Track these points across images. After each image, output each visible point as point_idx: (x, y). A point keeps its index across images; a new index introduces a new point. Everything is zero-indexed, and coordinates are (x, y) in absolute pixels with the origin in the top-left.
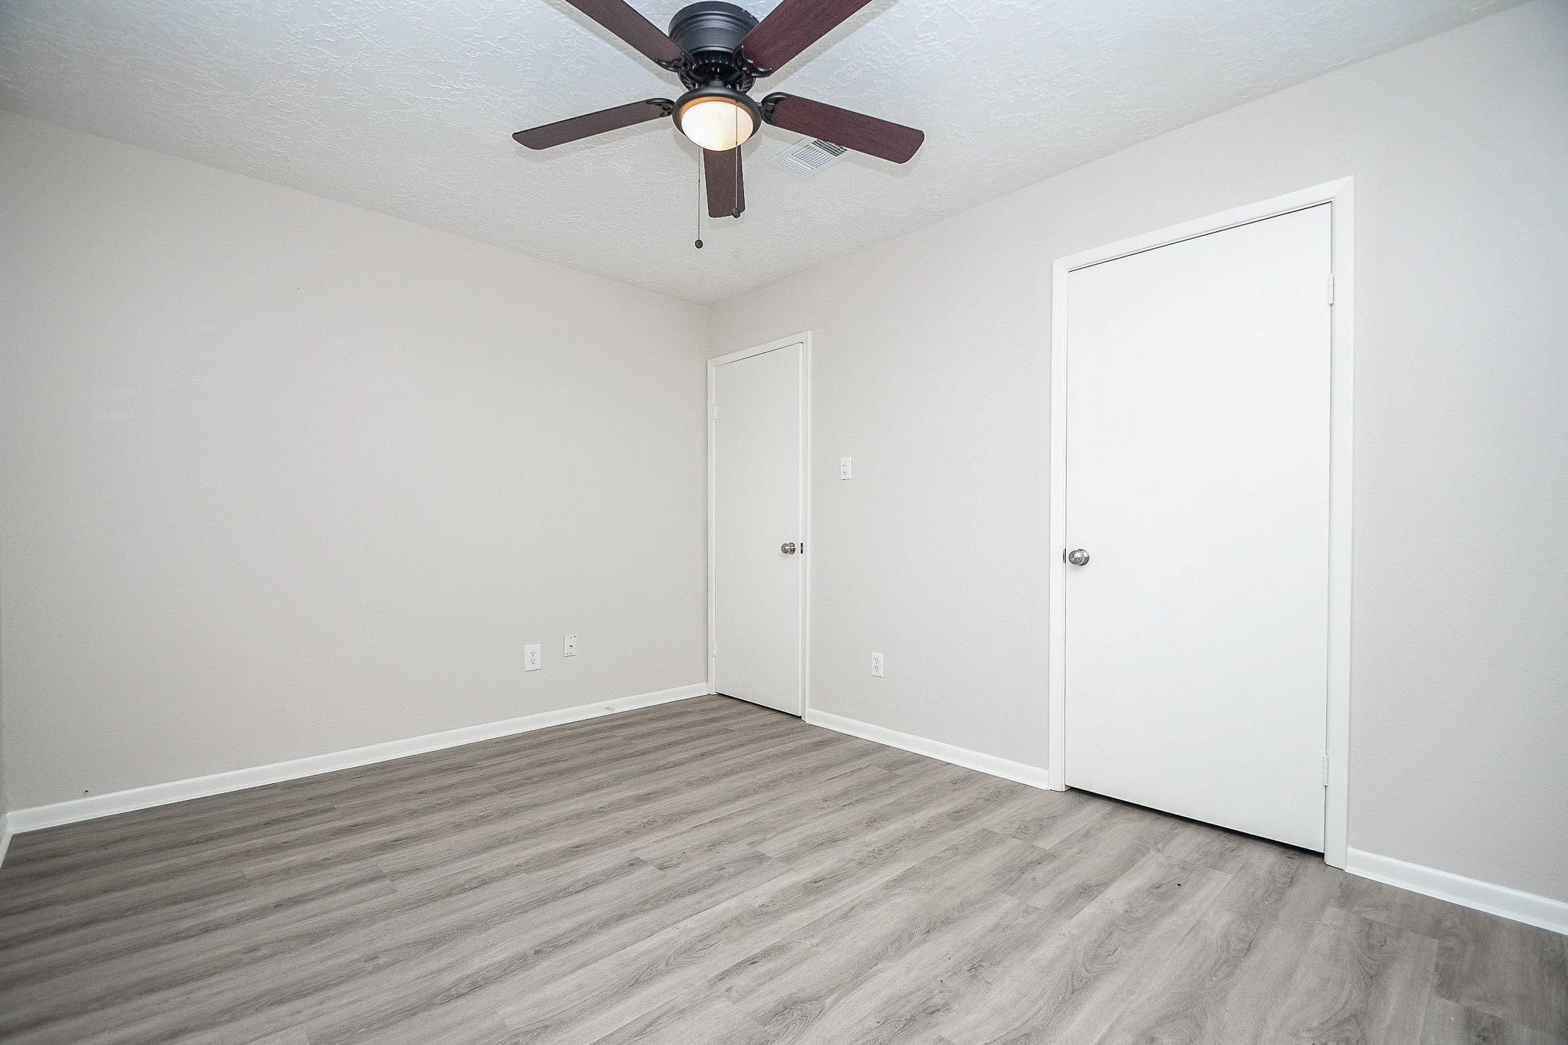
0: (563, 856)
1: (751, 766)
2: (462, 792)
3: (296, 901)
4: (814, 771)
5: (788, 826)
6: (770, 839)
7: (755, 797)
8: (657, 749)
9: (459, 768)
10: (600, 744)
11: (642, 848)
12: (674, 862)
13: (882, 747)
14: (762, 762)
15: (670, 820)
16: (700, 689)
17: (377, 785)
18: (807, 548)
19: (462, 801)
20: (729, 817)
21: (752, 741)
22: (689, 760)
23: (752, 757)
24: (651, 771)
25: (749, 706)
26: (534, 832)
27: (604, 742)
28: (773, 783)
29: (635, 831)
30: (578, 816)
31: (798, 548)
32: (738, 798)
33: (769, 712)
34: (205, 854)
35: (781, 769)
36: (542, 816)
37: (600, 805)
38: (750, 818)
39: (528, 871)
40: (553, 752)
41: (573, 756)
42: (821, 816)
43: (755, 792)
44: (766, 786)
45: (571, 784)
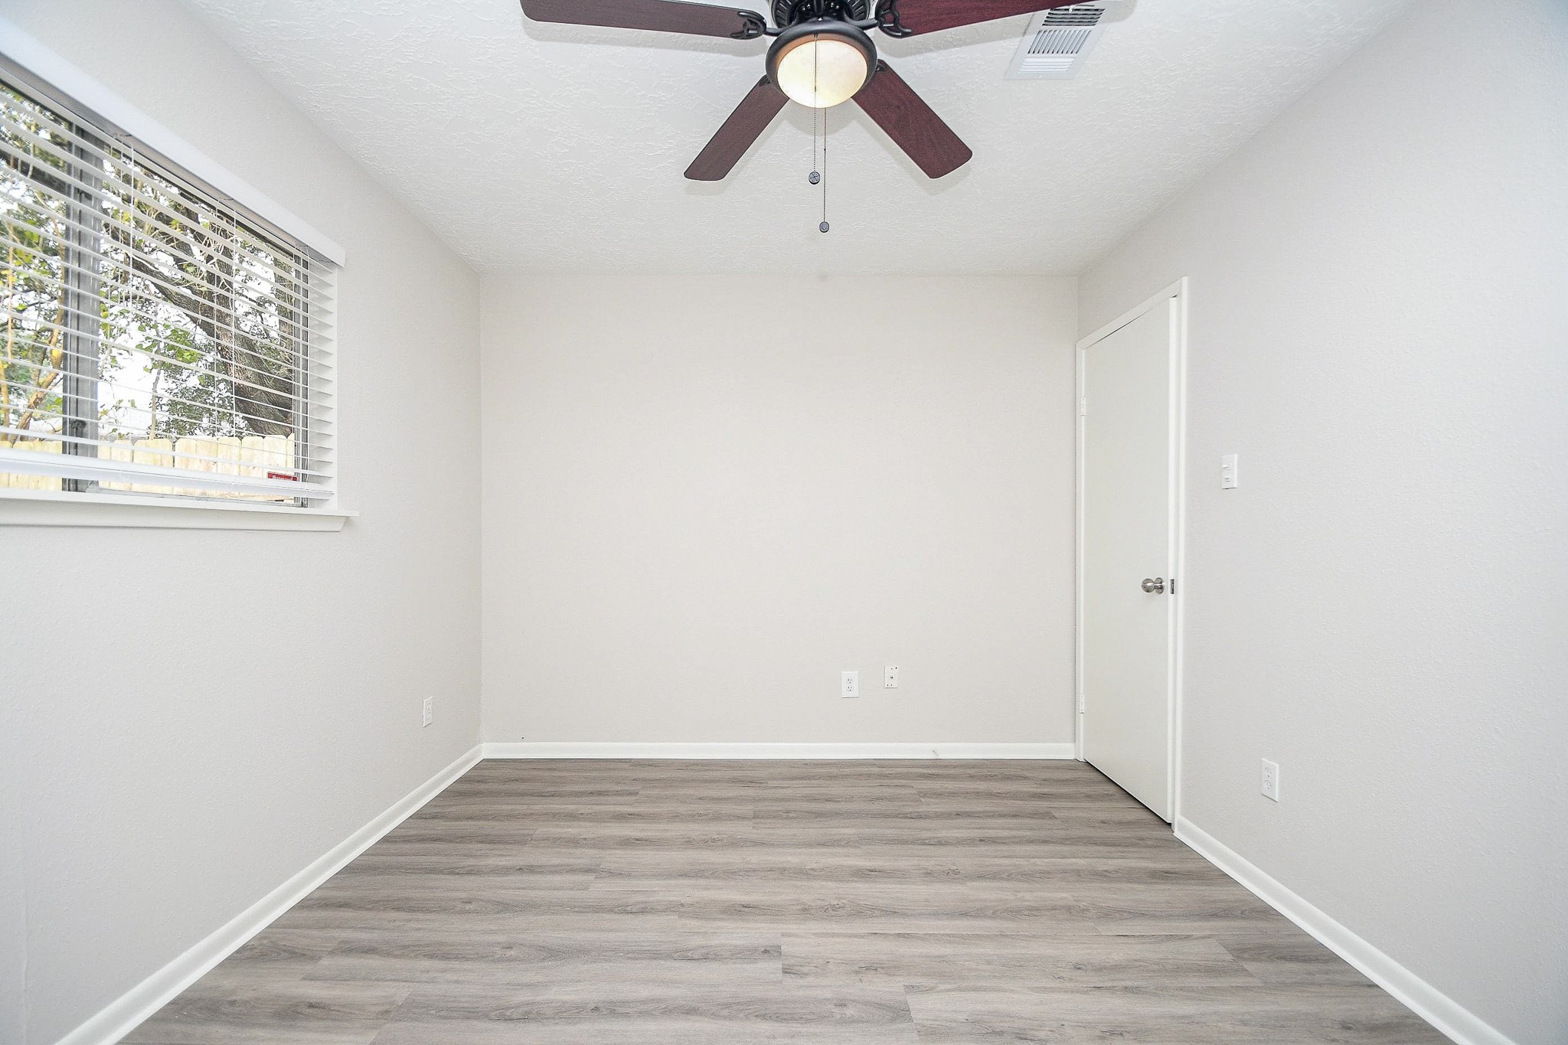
0: (723, 912)
1: (1027, 876)
2: (726, 808)
3: (531, 870)
4: (1107, 914)
5: (982, 983)
6: (942, 991)
7: (989, 923)
8: (938, 816)
9: (751, 782)
10: (888, 792)
11: (797, 936)
12: (805, 970)
13: (1266, 912)
14: (1046, 875)
15: (859, 912)
16: (1065, 751)
17: (684, 781)
18: (1180, 586)
19: (717, 818)
20: (925, 938)
21: (1063, 841)
22: (960, 842)
23: (1041, 864)
24: (904, 842)
25: (1112, 789)
26: (730, 874)
27: (898, 791)
28: (1034, 911)
29: (812, 912)
30: (783, 871)
31: (1167, 585)
32: (965, 914)
33: (1133, 804)
34: (537, 807)
35: (1062, 895)
36: (755, 857)
37: (814, 866)
38: (947, 950)
39: (681, 915)
40: (836, 789)
41: (850, 799)
42: (1044, 990)
43: (994, 916)
44: (1014, 913)
45: (813, 831)
